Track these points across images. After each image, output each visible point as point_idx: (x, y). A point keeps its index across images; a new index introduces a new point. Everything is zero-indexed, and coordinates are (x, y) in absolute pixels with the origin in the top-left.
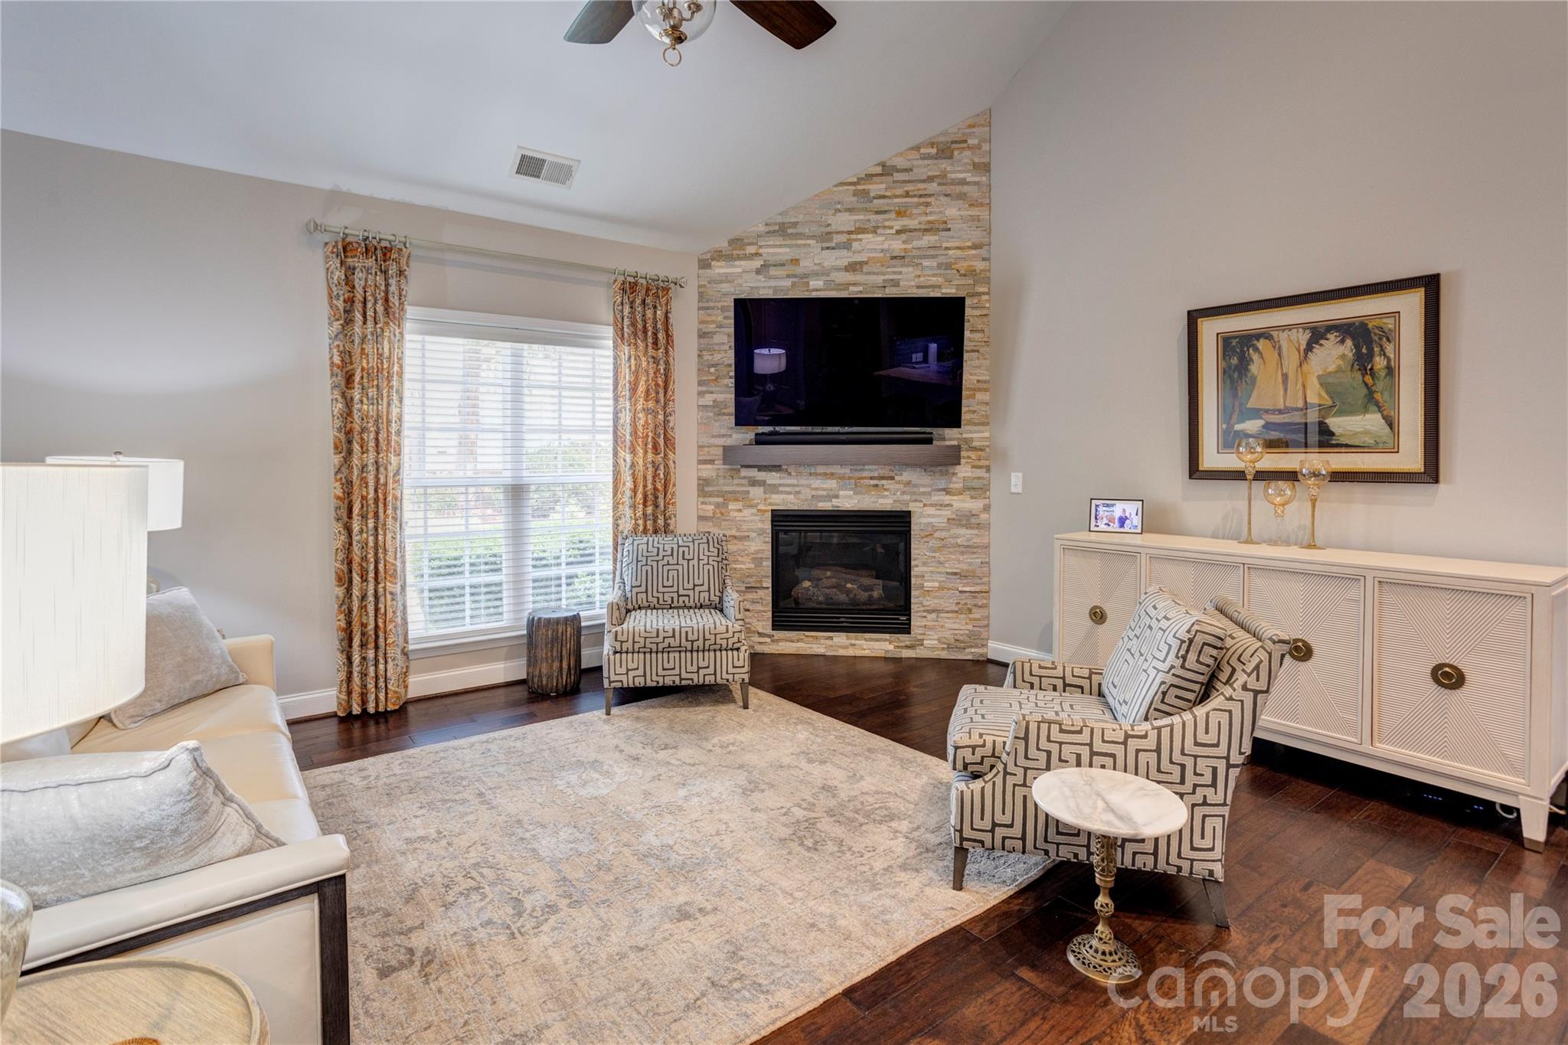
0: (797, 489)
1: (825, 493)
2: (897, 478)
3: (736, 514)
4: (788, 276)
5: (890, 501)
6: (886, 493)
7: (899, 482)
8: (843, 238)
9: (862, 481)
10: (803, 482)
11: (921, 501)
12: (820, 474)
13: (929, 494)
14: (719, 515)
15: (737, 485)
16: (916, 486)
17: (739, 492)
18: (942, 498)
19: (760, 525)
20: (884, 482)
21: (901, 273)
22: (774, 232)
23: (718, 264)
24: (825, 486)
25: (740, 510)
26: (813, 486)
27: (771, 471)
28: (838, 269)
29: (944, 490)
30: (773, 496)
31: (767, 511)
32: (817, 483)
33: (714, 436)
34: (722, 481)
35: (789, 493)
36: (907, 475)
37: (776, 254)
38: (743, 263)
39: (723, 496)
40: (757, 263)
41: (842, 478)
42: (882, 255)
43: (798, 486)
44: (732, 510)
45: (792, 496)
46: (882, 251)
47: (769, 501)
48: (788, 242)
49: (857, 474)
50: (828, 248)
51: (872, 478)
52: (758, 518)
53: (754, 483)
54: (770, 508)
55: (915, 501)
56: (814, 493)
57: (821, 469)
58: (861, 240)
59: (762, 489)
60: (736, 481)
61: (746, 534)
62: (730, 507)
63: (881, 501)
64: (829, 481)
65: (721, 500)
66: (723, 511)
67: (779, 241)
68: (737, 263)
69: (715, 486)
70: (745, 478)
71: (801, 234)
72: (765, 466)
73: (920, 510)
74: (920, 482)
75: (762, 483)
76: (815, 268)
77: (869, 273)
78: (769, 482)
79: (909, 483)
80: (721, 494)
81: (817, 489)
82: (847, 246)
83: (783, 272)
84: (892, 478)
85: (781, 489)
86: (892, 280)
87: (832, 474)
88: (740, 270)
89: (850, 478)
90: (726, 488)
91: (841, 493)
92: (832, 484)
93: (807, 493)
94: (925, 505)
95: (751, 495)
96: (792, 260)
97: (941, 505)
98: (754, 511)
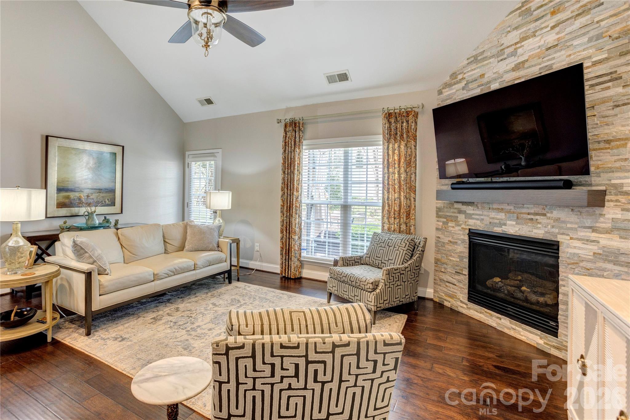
0: (482, 217)
1: (498, 221)
2: (548, 215)
3: (452, 229)
4: (479, 86)
5: (543, 232)
6: (539, 226)
7: (549, 218)
8: (511, 49)
9: (522, 215)
10: (485, 213)
11: (568, 235)
12: (495, 209)
13: (575, 229)
14: (444, 229)
15: (452, 212)
16: (564, 222)
17: (453, 216)
18: (588, 234)
19: (462, 237)
20: (538, 217)
21: (554, 58)
22: (471, 62)
23: (446, 90)
24: (498, 217)
25: (453, 227)
26: (491, 216)
27: (468, 205)
28: (506, 72)
29: (590, 228)
30: (470, 220)
31: (466, 229)
32: (493, 214)
33: (443, 185)
34: (446, 210)
35: (477, 219)
36: (556, 214)
37: (472, 75)
38: (456, 86)
39: (446, 218)
40: (463, 84)
41: (509, 212)
42: (539, 50)
43: (482, 215)
44: (450, 226)
45: (479, 222)
46: (539, 47)
47: (467, 223)
48: (479, 65)
49: (518, 210)
50: (502, 60)
51: (529, 214)
52: (462, 232)
53: (460, 212)
54: (468, 227)
55: (563, 234)
56: (491, 220)
57: (495, 206)
58: (523, 46)
59: (464, 216)
60: (452, 210)
61: (456, 241)
62: (449, 224)
63: (535, 231)
64: (501, 214)
65: (445, 220)
66: (446, 226)
67: (474, 66)
68: (454, 87)
69: (443, 212)
70: (456, 208)
71: (486, 57)
72: (466, 202)
73: (567, 242)
74: (568, 219)
75: (464, 212)
76: (494, 76)
77: (530, 67)
78: (468, 212)
79: (557, 220)
80: (446, 217)
81: (493, 218)
82: (514, 54)
83: (475, 85)
84: (544, 215)
85: (473, 216)
86: (546, 66)
87: (502, 209)
88: (454, 91)
89: (514, 213)
90: (448, 214)
91: (508, 222)
92: (502, 216)
93: (487, 220)
94: (571, 238)
95: (459, 219)
96: (480, 76)
97: (587, 240)
98: (460, 228)
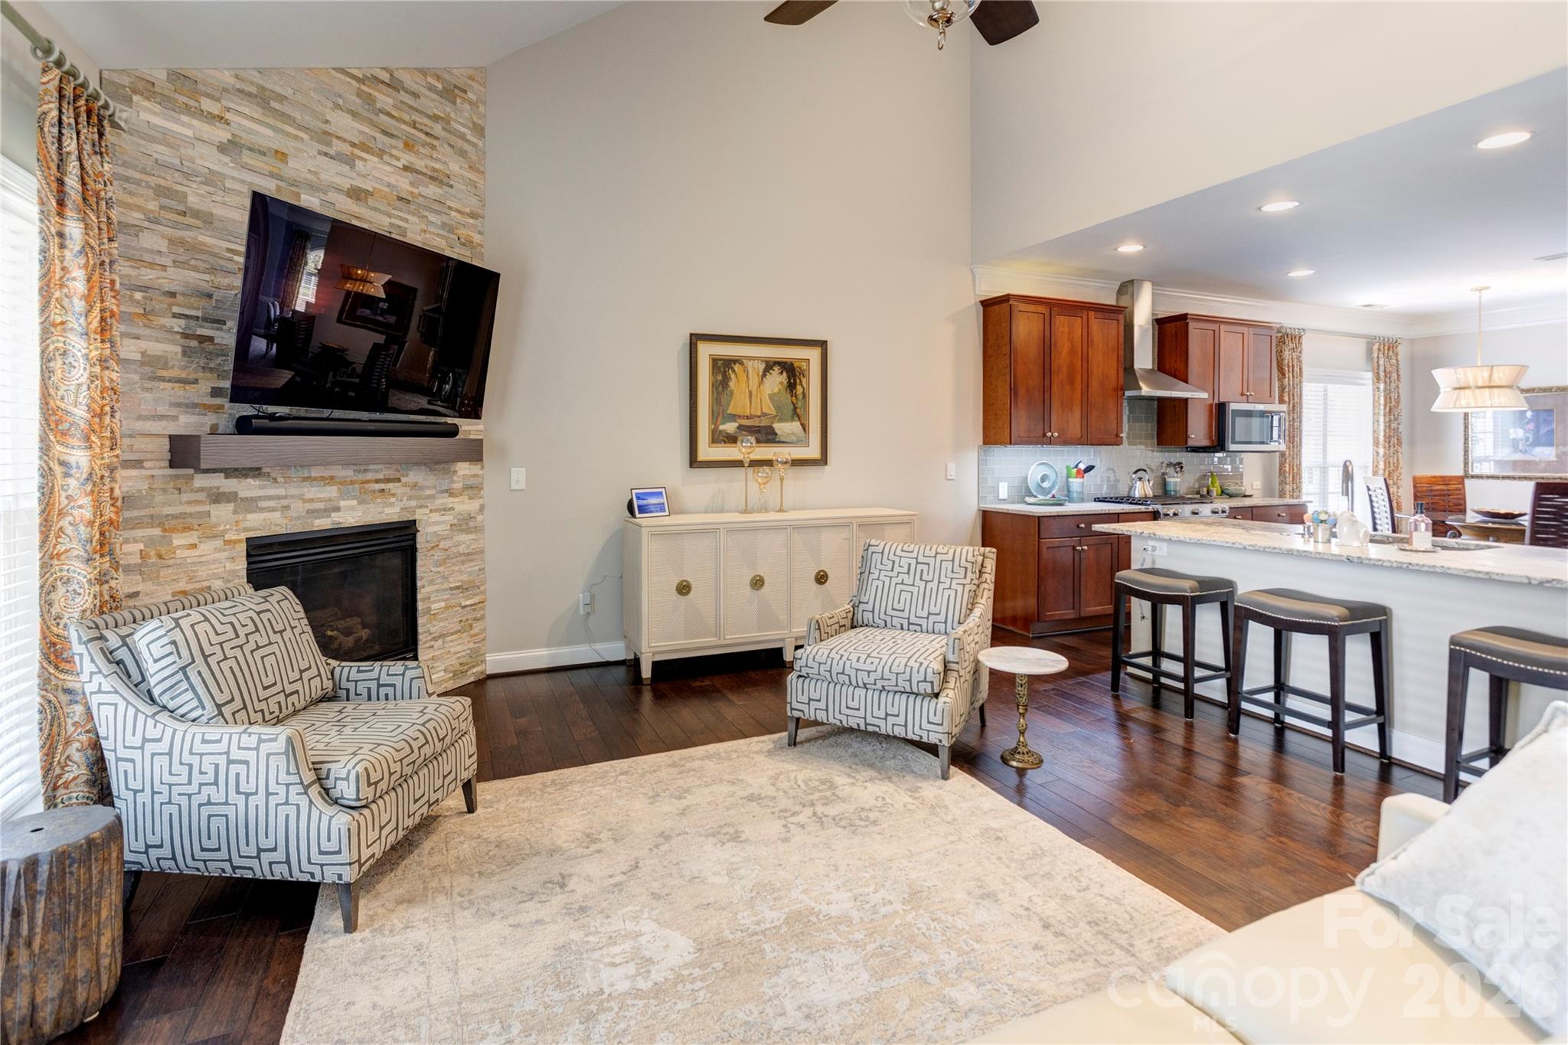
0: (285, 502)
1: (321, 506)
2: (403, 480)
3: (187, 553)
4: (272, 175)
5: (397, 509)
6: (393, 500)
7: (405, 485)
8: (346, 149)
9: (366, 486)
10: (293, 491)
11: (427, 507)
12: (315, 479)
13: (432, 497)
14: (153, 560)
15: (189, 503)
16: (421, 488)
17: (191, 515)
18: (445, 500)
19: (229, 566)
20: (390, 486)
21: (407, 221)
22: (250, 95)
23: (146, 103)
24: (322, 495)
25: (194, 546)
26: (308, 496)
27: (246, 476)
28: (339, 190)
29: (447, 491)
30: (249, 516)
31: (240, 541)
32: (312, 492)
33: (140, 418)
34: (159, 498)
35: (273, 510)
36: (414, 476)
37: (250, 132)
38: (195, 123)
39: (161, 525)
40: (222, 135)
41: (343, 483)
42: (387, 190)
43: (285, 497)
44: (180, 547)
45: (277, 514)
46: (389, 185)
47: (242, 525)
48: (270, 121)
49: (361, 477)
50: (326, 154)
51: (377, 481)
52: (226, 554)
53: (217, 497)
54: (244, 536)
55: (421, 507)
56: (308, 506)
57: (316, 472)
58: (365, 160)
59: (231, 506)
60: (185, 497)
61: (205, 584)
62: (176, 542)
63: (388, 510)
64: (328, 488)
65: (157, 532)
66: (163, 551)
67: (256, 112)
68: (185, 118)
69: (147, 506)
70: (202, 489)
71: (289, 117)
72: (236, 470)
73: (426, 518)
74: (426, 483)
75: (231, 497)
76: (309, 176)
77: (375, 209)
78: (242, 494)
79: (415, 486)
80: (154, 520)
81: (312, 500)
82: (349, 161)
83: (262, 165)
84: (399, 480)
85: (262, 504)
86: (399, 227)
87: (332, 478)
88: (189, 133)
89: (352, 483)
90: (167, 511)
91: (342, 503)
92: (332, 491)
93: (298, 508)
94: (431, 511)
95: (213, 519)
96: (277, 151)
97: (444, 510)
98: (219, 543)
